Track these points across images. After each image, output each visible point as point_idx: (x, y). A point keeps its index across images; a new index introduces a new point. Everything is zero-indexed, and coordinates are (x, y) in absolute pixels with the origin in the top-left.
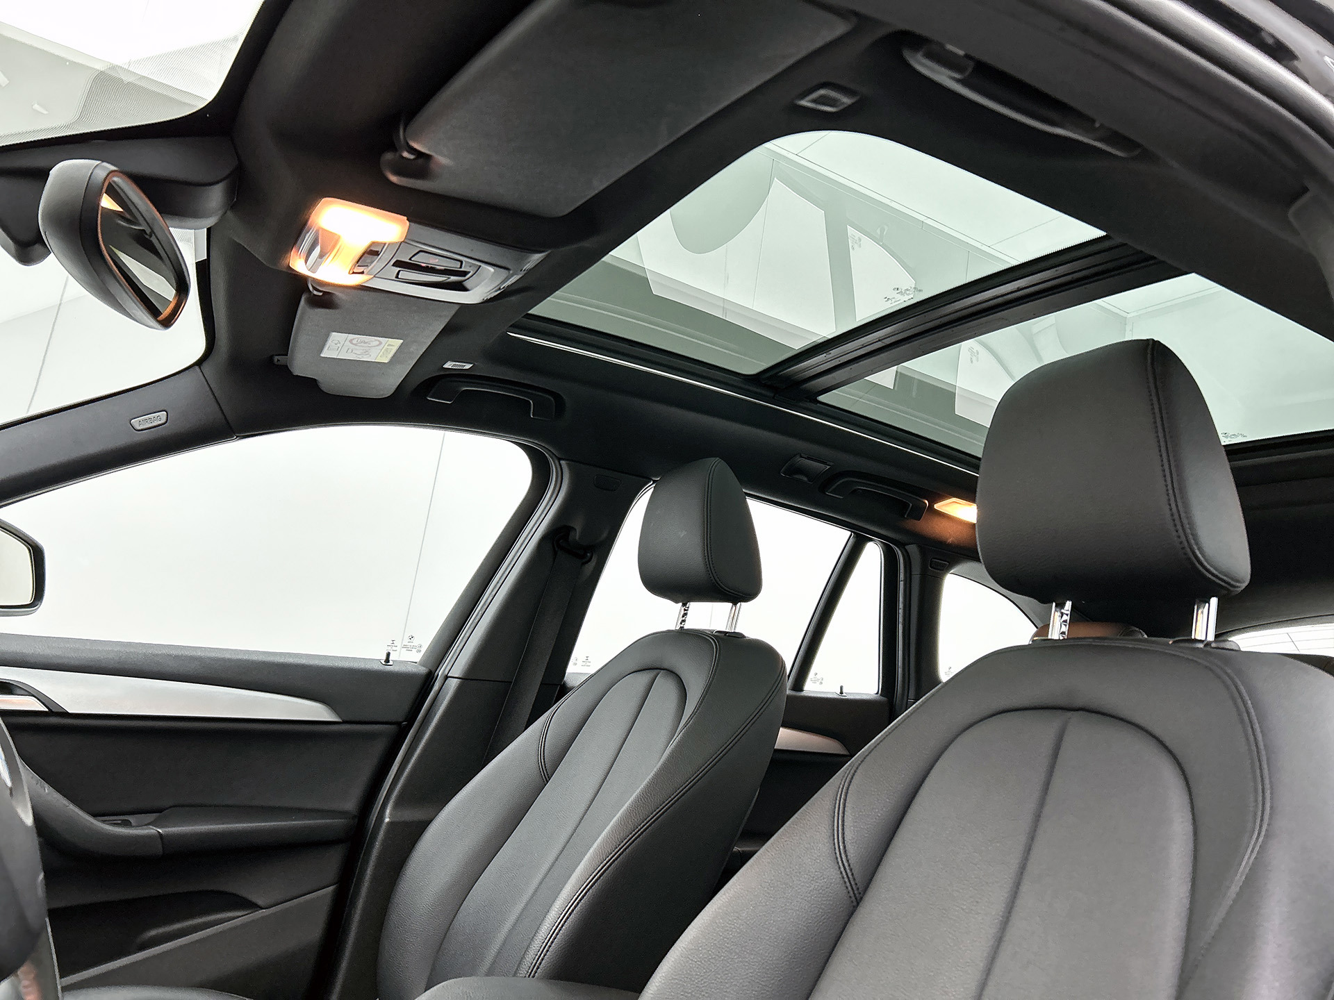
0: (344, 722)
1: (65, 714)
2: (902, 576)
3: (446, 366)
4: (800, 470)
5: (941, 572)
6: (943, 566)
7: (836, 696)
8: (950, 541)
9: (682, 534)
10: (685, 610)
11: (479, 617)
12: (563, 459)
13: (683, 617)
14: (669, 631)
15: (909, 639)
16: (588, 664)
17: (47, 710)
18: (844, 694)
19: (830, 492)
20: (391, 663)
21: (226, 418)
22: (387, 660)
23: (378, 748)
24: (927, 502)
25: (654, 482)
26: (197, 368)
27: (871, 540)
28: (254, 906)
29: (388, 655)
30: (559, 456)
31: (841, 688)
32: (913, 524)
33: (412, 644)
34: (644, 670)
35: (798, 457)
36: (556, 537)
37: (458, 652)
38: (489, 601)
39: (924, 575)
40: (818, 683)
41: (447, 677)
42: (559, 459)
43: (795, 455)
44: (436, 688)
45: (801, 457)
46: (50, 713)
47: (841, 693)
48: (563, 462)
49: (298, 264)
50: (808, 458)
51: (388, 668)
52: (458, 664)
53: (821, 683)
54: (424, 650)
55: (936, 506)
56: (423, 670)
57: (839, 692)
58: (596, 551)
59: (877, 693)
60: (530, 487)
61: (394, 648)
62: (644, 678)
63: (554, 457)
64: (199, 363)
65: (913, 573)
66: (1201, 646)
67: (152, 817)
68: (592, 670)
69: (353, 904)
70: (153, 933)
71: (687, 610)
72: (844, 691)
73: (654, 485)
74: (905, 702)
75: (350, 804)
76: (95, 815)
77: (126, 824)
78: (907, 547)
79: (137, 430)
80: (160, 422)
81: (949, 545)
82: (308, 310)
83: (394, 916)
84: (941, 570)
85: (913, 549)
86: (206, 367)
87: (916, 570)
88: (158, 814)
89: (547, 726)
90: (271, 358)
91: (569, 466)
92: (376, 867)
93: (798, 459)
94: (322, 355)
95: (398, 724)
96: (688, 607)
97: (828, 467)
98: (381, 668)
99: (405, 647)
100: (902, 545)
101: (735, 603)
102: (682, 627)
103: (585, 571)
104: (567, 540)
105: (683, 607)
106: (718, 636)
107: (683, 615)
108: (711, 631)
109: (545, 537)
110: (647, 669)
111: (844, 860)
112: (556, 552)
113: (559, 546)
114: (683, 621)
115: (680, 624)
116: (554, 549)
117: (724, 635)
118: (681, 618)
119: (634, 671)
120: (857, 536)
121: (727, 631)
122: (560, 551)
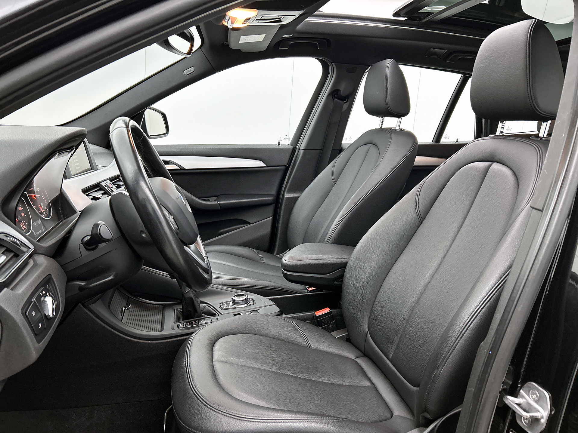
0: (268, 166)
1: (185, 169)
3: (283, 37)
4: (435, 54)
7: (454, 143)
10: (383, 120)
11: (308, 127)
14: (376, 129)
17: (179, 168)
18: (458, 142)
19: (449, 61)
20: (280, 145)
21: (213, 67)
22: (279, 144)
23: (280, 175)
26: (200, 49)
28: (249, 223)
29: (279, 142)
30: (331, 62)
31: (457, 140)
33: (287, 138)
34: (366, 144)
36: (334, 93)
37: (302, 140)
38: (311, 121)
40: (447, 138)
41: (299, 149)
42: (332, 63)
43: (431, 48)
44: (296, 153)
45: (433, 48)
46: (181, 169)
47: (457, 141)
48: (333, 64)
49: (225, 24)
50: (437, 49)
51: (280, 147)
52: (303, 145)
54: (291, 139)
56: (291, 147)
57: (456, 141)
58: (350, 98)
60: (322, 75)
61: (281, 140)
62: (367, 147)
63: (330, 62)
64: (200, 47)
67: (216, 198)
68: (352, 142)
69: (278, 222)
70: (222, 231)
72: (458, 141)
75: (274, 192)
76: (199, 198)
77: (208, 201)
79: (186, 75)
80: (192, 71)
82: (232, 31)
83: (290, 226)
86: (202, 48)
88: (217, 197)
89: (334, 165)
90: (223, 43)
91: (336, 65)
92: (284, 212)
93: (432, 49)
94: (239, 42)
95: (285, 166)
97: (446, 51)
98: (277, 147)
99: (284, 139)
101: (399, 118)
102: (381, 127)
103: (345, 106)
104: (338, 95)
105: (382, 119)
106: (392, 131)
107: (382, 122)
108: (390, 129)
109: (329, 95)
110: (367, 144)
111: (418, 210)
112: (334, 100)
113: (335, 97)
114: (382, 125)
115: (380, 126)
116: (333, 99)
117: (395, 130)
118: (381, 123)
119: (364, 144)
120: (464, 76)
121: (396, 128)
122: (335, 99)
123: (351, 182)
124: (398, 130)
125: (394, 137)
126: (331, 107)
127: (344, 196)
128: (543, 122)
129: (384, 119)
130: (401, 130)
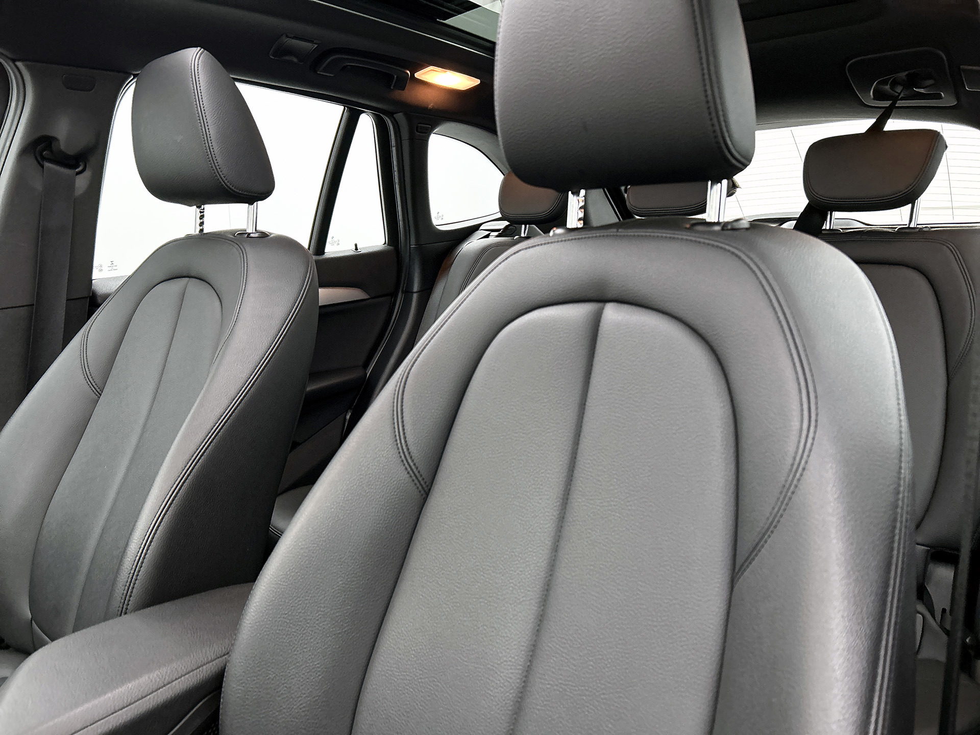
2: (393, 143)
4: (290, 51)
5: (426, 134)
6: (427, 129)
7: (352, 253)
8: (430, 106)
9: (179, 138)
10: (201, 212)
12: (19, 60)
13: (201, 219)
14: (189, 238)
15: (406, 195)
16: (115, 268)
18: (359, 250)
19: (324, 71)
24: (408, 72)
25: (135, 76)
27: (363, 112)
30: (12, 57)
31: (356, 245)
32: (398, 94)
34: (172, 279)
35: (284, 37)
36: (39, 148)
39: (412, 139)
40: (335, 244)
42: (14, 61)
43: (281, 36)
45: (287, 37)
47: (356, 249)
48: (20, 62)
50: (296, 38)
53: (338, 244)
55: (417, 75)
57: (354, 249)
58: (92, 159)
59: (385, 243)
62: (176, 286)
65: (403, 139)
66: (717, 228)
71: (203, 212)
72: (359, 248)
73: (135, 80)
74: (408, 247)
78: (395, 115)
81: (430, 110)
84: (426, 133)
85: (400, 117)
87: (405, 135)
91: (29, 68)
93: (284, 39)
96: (204, 209)
97: (316, 46)
100: (391, 114)
101: (251, 203)
102: (202, 230)
103: (82, 182)
104: (51, 151)
105: (198, 210)
106: (239, 238)
107: (202, 217)
108: (233, 233)
109: (24, 152)
110: (175, 278)
111: (410, 461)
112: (42, 167)
113: (44, 158)
114: (202, 224)
115: (199, 228)
116: (39, 163)
117: (247, 237)
118: (199, 221)
119: (165, 278)
120: (350, 110)
121: (249, 231)
122: (47, 165)
123: (151, 387)
124: (256, 235)
125: (252, 254)
126: (37, 183)
127: (138, 430)
128: (710, 183)
129: (205, 210)
130: (264, 235)
